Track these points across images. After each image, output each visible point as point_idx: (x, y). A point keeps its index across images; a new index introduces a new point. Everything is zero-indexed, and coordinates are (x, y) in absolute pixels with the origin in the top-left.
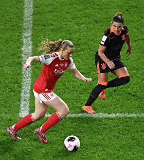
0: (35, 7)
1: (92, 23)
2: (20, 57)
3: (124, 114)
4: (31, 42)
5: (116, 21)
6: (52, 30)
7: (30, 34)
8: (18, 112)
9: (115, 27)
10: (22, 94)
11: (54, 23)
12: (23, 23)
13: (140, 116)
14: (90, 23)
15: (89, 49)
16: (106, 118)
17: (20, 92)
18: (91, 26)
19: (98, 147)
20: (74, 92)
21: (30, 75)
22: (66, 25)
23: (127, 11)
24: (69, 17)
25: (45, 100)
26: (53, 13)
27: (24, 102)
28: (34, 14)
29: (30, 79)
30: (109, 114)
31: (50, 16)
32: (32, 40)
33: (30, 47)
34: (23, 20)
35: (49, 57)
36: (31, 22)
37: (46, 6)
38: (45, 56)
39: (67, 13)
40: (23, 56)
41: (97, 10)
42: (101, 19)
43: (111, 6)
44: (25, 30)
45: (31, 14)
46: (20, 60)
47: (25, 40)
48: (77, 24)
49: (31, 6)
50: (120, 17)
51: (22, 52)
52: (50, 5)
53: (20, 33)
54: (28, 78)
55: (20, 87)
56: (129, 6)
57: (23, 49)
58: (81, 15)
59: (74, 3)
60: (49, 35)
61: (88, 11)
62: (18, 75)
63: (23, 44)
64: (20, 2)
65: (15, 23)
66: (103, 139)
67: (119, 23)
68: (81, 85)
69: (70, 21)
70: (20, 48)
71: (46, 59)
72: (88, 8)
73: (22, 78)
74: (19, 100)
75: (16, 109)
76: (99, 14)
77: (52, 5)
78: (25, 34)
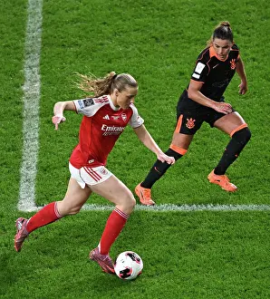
0: (46, 12)
1: (148, 42)
2: (18, 103)
3: (206, 206)
4: (39, 77)
5: (219, 37)
6: (77, 55)
7: (37, 62)
8: (16, 202)
9: (218, 47)
10: (23, 170)
11: (80, 42)
12: (24, 41)
13: (234, 209)
14: (144, 42)
15: (144, 89)
16: (173, 214)
17: (19, 166)
18: (146, 47)
19: (159, 266)
20: (117, 166)
21: (37, 135)
22: (102, 44)
23: (212, 19)
24: (107, 30)
25: (92, 182)
26: (79, 24)
27: (27, 183)
28: (44, 25)
29: (36, 142)
30: (179, 205)
31: (72, 29)
32: (42, 73)
33: (37, 85)
34: (24, 36)
35: (93, 103)
36: (40, 40)
37: (67, 11)
38: (85, 101)
39: (105, 23)
40: (25, 101)
41: (158, 19)
42: (164, 35)
43: (183, 11)
44: (28, 54)
45: (38, 25)
46: (19, 107)
47: (28, 73)
48: (121, 43)
49: (39, 10)
50: (226, 29)
51: (22, 94)
52: (73, 9)
53: (20, 60)
54: (32, 140)
55: (20, 156)
56: (214, 11)
57: (24, 88)
58: (129, 26)
59: (116, 5)
60: (71, 63)
61: (141, 20)
62: (15, 135)
63: (25, 80)
64: (19, 4)
65: (9, 42)
66: (169, 252)
67: (225, 41)
68: (128, 153)
69: (108, 38)
70: (18, 87)
71: (86, 106)
72: (141, 15)
73: (22, 141)
74: (18, 180)
75: (13, 196)
76: (161, 25)
77: (78, 9)
78: (28, 62)
